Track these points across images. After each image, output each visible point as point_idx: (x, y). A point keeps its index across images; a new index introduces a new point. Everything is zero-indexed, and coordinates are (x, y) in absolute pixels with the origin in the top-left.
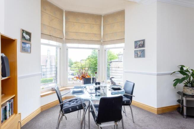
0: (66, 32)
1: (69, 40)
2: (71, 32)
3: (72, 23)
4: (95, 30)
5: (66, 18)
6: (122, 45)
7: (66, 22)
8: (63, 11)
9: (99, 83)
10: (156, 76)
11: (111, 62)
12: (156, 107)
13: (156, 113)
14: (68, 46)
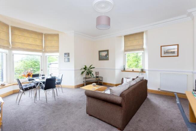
0: (12, 42)
1: (14, 48)
2: (17, 42)
3: (18, 36)
4: (38, 43)
5: (11, 31)
6: (58, 54)
7: (12, 35)
8: (9, 26)
9: (44, 75)
10: (74, 71)
11: (50, 64)
12: (74, 85)
13: (74, 88)
14: (14, 53)
